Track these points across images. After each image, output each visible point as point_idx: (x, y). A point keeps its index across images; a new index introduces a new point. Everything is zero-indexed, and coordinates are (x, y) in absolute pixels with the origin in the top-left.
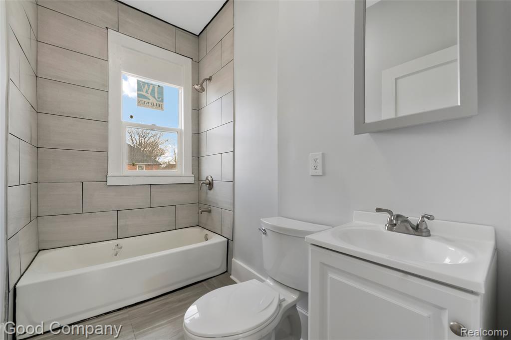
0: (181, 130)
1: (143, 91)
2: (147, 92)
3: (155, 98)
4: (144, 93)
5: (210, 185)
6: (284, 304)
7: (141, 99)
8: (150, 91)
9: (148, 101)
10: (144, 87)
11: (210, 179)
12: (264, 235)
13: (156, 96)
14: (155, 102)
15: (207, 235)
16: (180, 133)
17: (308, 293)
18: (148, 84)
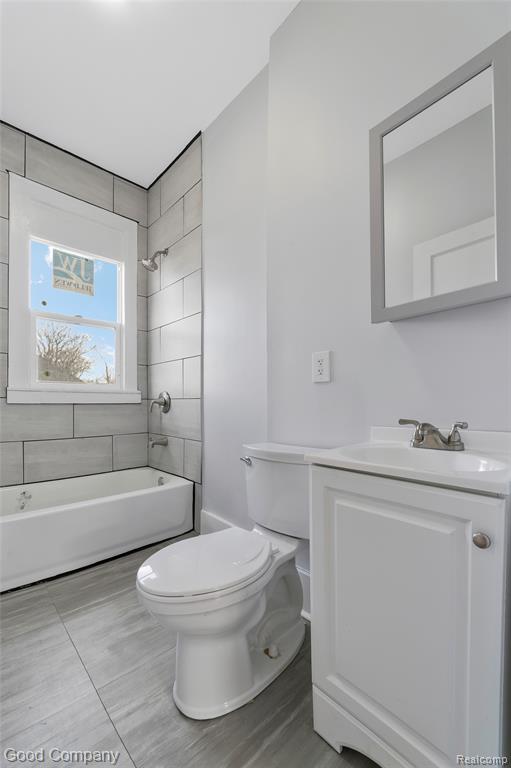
0: (121, 325)
1: (62, 266)
2: (68, 267)
3: (80, 276)
4: (64, 269)
5: (166, 405)
6: (278, 557)
7: (59, 278)
8: (72, 267)
9: (68, 280)
10: (64, 260)
11: (165, 396)
12: (247, 467)
13: (83, 274)
14: (81, 283)
15: (162, 478)
16: (119, 329)
17: (308, 541)
18: (69, 255)
